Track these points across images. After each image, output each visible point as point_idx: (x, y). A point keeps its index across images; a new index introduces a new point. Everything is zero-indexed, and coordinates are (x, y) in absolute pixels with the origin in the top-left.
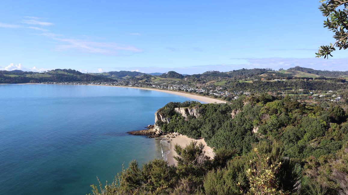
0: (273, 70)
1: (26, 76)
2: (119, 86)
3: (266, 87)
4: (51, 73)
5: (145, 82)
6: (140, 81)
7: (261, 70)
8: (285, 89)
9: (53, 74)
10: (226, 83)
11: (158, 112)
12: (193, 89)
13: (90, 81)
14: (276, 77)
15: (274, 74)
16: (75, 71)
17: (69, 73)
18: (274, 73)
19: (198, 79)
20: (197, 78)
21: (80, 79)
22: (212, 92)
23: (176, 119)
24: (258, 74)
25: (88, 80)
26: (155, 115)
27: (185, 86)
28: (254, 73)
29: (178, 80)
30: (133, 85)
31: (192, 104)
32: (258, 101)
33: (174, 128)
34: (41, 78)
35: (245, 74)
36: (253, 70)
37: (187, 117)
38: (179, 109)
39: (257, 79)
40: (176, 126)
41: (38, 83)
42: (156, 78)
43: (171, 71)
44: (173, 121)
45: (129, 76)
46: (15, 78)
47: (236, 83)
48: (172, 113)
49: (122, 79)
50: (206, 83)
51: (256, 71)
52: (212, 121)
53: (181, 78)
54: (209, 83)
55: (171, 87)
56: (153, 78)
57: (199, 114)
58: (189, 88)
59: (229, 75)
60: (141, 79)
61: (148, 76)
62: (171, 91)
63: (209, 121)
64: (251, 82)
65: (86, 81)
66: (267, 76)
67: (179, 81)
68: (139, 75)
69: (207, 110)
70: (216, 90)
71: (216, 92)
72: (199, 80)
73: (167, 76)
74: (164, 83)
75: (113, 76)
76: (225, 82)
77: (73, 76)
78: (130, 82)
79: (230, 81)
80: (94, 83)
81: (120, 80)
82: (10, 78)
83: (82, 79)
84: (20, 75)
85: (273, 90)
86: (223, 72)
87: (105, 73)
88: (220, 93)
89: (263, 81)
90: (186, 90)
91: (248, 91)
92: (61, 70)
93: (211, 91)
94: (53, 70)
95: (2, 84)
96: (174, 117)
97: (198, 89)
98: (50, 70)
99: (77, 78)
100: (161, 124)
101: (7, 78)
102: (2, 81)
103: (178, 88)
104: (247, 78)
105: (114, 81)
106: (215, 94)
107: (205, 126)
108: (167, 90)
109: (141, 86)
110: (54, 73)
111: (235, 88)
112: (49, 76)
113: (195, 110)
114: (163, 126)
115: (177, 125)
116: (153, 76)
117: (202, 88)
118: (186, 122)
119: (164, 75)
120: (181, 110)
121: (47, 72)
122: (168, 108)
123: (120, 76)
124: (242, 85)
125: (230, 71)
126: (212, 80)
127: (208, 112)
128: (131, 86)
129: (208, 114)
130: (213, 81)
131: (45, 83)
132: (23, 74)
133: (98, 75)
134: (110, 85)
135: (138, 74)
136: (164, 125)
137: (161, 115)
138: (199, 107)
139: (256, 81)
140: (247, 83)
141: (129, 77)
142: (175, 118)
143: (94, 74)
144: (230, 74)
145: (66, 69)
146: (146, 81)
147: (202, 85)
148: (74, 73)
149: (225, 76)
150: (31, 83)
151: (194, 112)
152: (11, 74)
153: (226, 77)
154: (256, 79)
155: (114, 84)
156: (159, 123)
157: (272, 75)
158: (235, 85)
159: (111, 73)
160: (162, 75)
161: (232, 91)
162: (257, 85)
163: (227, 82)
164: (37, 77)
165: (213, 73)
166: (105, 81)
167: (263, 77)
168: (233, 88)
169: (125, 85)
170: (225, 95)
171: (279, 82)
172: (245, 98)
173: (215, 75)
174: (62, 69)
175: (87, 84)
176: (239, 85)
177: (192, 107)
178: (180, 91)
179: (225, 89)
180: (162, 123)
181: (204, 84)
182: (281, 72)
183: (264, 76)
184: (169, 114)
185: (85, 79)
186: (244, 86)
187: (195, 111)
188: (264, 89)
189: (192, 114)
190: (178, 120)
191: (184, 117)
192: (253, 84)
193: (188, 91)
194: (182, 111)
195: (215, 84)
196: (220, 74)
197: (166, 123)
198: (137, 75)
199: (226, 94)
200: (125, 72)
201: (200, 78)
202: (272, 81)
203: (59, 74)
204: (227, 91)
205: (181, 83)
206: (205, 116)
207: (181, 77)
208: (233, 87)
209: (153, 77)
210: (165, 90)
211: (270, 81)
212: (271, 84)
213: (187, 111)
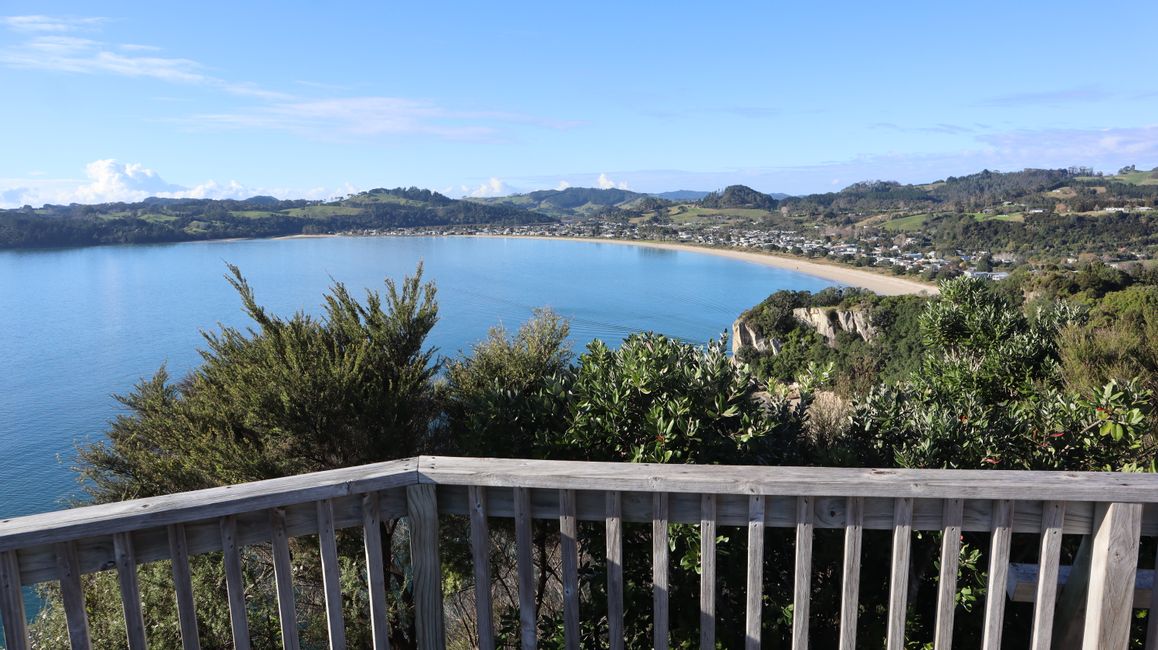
0: (1096, 172)
1: (290, 215)
2: (570, 239)
3: (1073, 234)
4: (358, 202)
5: (649, 222)
6: (634, 220)
7: (1050, 173)
8: (1147, 243)
9: (366, 205)
10: (926, 224)
11: (741, 320)
12: (815, 246)
13: (475, 222)
14: (1112, 199)
15: (1101, 190)
16: (430, 192)
17: (411, 201)
18: (1101, 183)
19: (828, 210)
20: (823, 206)
21: (446, 218)
22: (884, 255)
23: (798, 342)
24: (1041, 189)
25: (471, 220)
26: (734, 329)
27: (788, 235)
28: (1024, 186)
29: (759, 215)
30: (618, 235)
31: (849, 296)
32: (1074, 288)
33: (795, 369)
34: (332, 218)
35: (992, 189)
36: (1019, 174)
37: (833, 337)
38: (809, 311)
39: (1040, 208)
40: (800, 364)
41: (327, 233)
42: (684, 210)
43: (734, 186)
44: (791, 350)
45: (595, 203)
46: (261, 222)
47: (962, 222)
48: (787, 325)
49: (572, 213)
50: (857, 225)
51: (1031, 178)
52: (919, 349)
53: (769, 208)
54: (865, 222)
55: (742, 240)
56: (675, 210)
57: (873, 326)
58: (802, 242)
59: (932, 194)
60: (638, 214)
61: (659, 202)
62: (744, 254)
63: (910, 349)
64: (1018, 218)
65: (464, 223)
66: (1074, 194)
67: (764, 218)
68: (627, 199)
69: (897, 315)
70: (895, 247)
71: (896, 255)
72: (831, 215)
73: (720, 203)
74: (714, 224)
75: (544, 205)
76: (923, 218)
77: (423, 208)
78: (602, 224)
79: (940, 215)
80: (492, 230)
81: (566, 218)
82: (247, 221)
83: (452, 219)
84: (272, 211)
85: (1101, 244)
86: (911, 185)
87: (519, 196)
88: (911, 258)
89: (1063, 215)
90: (794, 248)
91: (1007, 249)
92: (387, 191)
93: (878, 250)
94: (365, 193)
95: (229, 240)
96: (793, 335)
97: (833, 244)
98: (356, 194)
99: (436, 216)
100: (753, 357)
101: (240, 222)
102: (229, 230)
103: (766, 241)
104: (1000, 203)
105: (551, 220)
106: (892, 260)
107: (896, 365)
108: (731, 248)
109: (644, 238)
110: (367, 201)
111: (960, 238)
112: (354, 212)
113: (860, 315)
114: (759, 363)
115: (805, 359)
116: (674, 202)
117: (846, 242)
118: (832, 352)
119: (712, 199)
120: (814, 316)
121: (348, 198)
122: (774, 308)
123: (568, 205)
124: (984, 229)
125: (937, 182)
126: (877, 214)
127: (903, 322)
128: (610, 238)
129: (904, 329)
130: (880, 217)
131: (345, 234)
132: (281, 208)
133: (497, 202)
134: (542, 234)
135: (622, 195)
136: (762, 360)
137: (754, 330)
138: (874, 307)
139: (1035, 214)
140: (1003, 222)
141: (596, 207)
142: (795, 339)
143: (486, 199)
144: (937, 191)
145: (402, 187)
146: (655, 219)
147: (842, 232)
148: (426, 200)
149: (918, 199)
150: (307, 233)
151: (858, 320)
152: (247, 210)
153: (926, 203)
154: (1035, 208)
155: (555, 230)
156: (746, 354)
157: (1095, 192)
158: (959, 230)
159: (538, 196)
160: (705, 199)
161: (953, 251)
162: (1041, 230)
163: (929, 220)
164: (322, 217)
165: (877, 189)
166: (524, 223)
167: (1060, 201)
168: (955, 241)
169: (591, 233)
170: (929, 263)
171: (1122, 216)
172: (1029, 280)
173: (885, 193)
174: (390, 187)
175: (471, 233)
176: (972, 228)
177: (850, 305)
178: (774, 252)
179: (926, 243)
180: (757, 354)
181: (849, 228)
182: (1126, 180)
183: (1062, 196)
184: (777, 328)
185: (461, 216)
186: (991, 233)
187: (859, 317)
188: (1064, 243)
189: (851, 326)
190: (807, 347)
191: (826, 338)
192: (1024, 225)
193: (802, 252)
194: (819, 319)
195: (888, 228)
196: (902, 192)
197: (769, 354)
198: (621, 200)
199: (931, 260)
200: (581, 190)
201: (834, 205)
202: (1094, 214)
203: (384, 205)
204: (934, 249)
205: (772, 225)
206: (894, 334)
207: (767, 204)
208: (954, 237)
209: (675, 205)
210: (722, 248)
211: (1088, 213)
212: (1094, 226)
213: (833, 317)
